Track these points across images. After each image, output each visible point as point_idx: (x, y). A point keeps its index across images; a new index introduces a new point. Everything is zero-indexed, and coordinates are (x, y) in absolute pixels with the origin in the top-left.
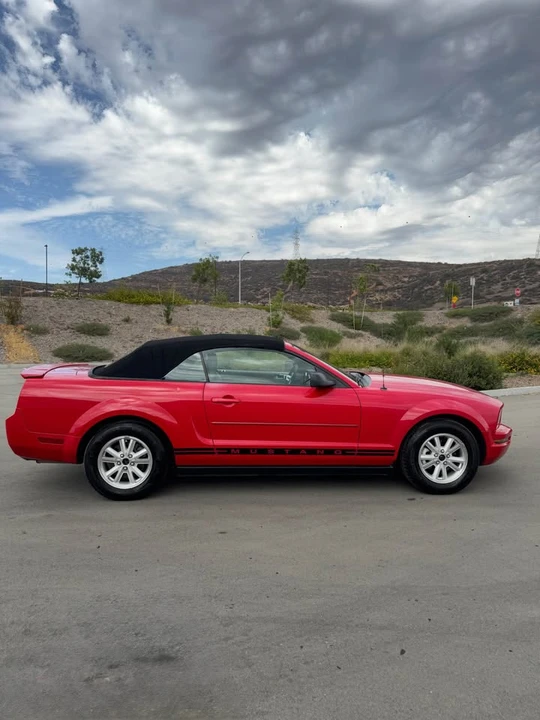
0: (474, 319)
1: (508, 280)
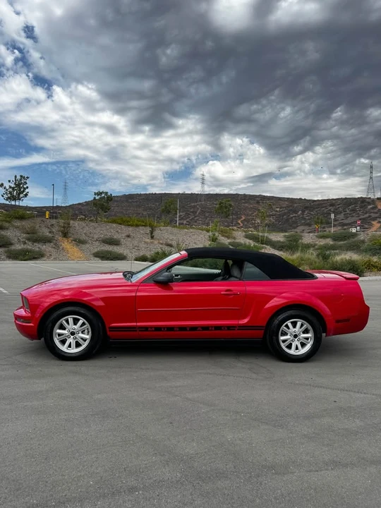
0: (334, 240)
1: (348, 212)
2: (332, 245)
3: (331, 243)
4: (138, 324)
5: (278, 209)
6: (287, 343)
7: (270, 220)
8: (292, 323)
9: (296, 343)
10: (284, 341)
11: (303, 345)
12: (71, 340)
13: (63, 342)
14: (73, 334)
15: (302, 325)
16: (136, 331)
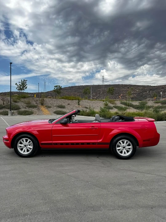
0: (162, 104)
2: (161, 106)
3: (161, 105)
4: (53, 142)
5: (138, 91)
6: (120, 151)
7: (134, 96)
8: (122, 141)
9: (124, 150)
10: (119, 150)
11: (128, 151)
12: (25, 149)
13: (22, 149)
14: (25, 146)
15: (127, 142)
16: (52, 145)
